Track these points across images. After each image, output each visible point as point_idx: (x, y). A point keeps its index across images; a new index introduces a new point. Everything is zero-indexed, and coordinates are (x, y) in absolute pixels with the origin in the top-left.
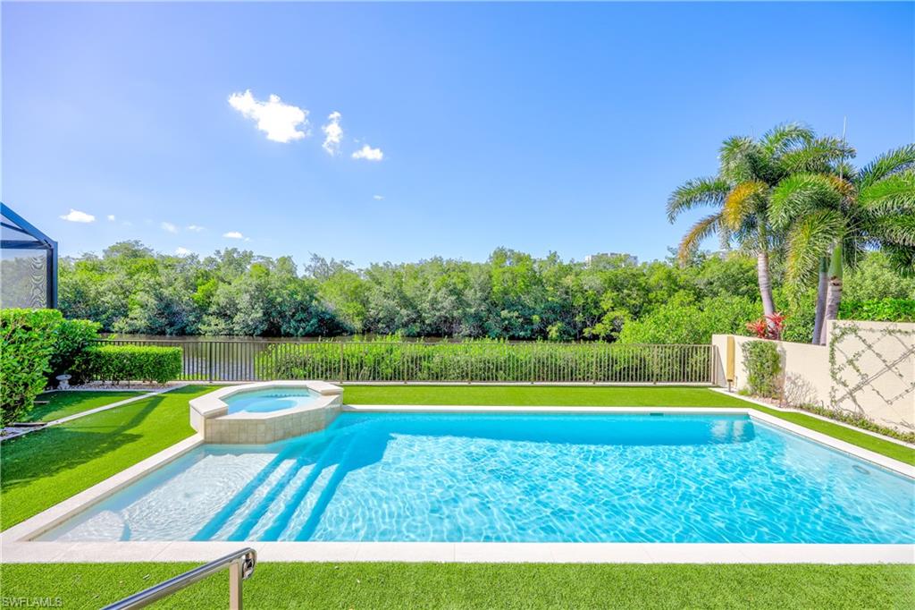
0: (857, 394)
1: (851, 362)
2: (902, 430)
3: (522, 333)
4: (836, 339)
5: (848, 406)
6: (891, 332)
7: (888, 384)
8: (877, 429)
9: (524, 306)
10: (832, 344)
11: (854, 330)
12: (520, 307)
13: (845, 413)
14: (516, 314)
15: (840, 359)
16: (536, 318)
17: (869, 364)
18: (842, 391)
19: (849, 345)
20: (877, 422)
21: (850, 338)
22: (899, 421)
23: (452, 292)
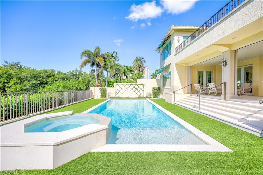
0: (118, 94)
1: (118, 89)
5: (117, 96)
7: (122, 91)
10: (115, 87)
11: (118, 84)
15: (116, 89)
17: (120, 89)
18: (116, 94)
20: (121, 97)
21: (117, 86)
22: (123, 96)
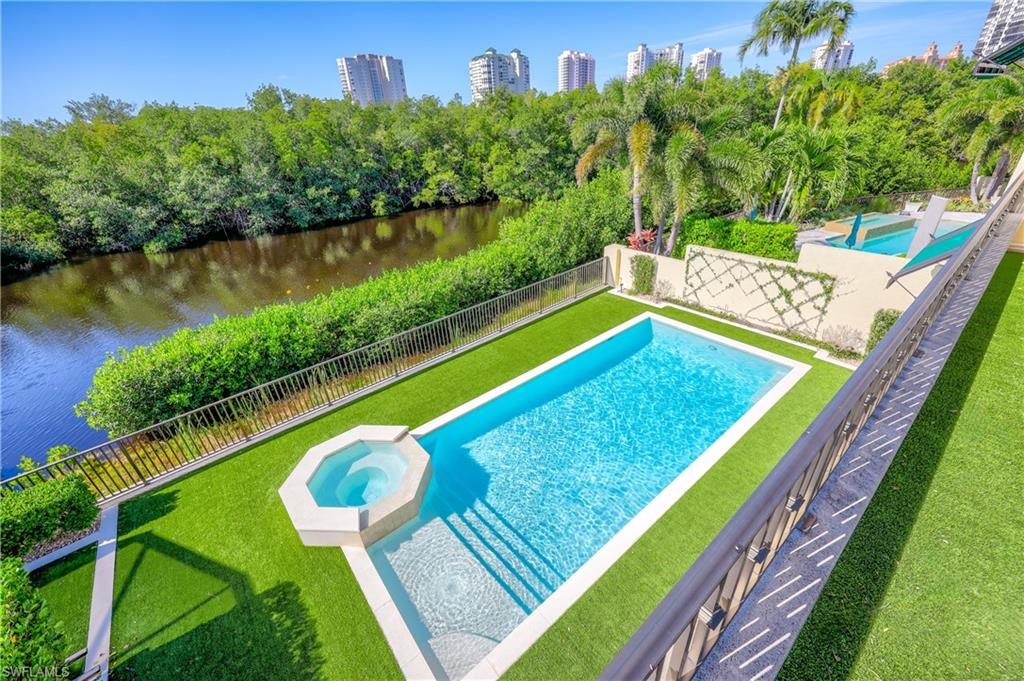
0: (698, 292)
1: (697, 273)
2: (718, 311)
3: (341, 215)
4: (692, 258)
5: (692, 299)
6: (721, 258)
7: (715, 287)
8: (706, 312)
9: (334, 177)
10: (688, 261)
11: (702, 254)
12: (329, 180)
13: (690, 302)
14: (327, 190)
15: (692, 271)
16: (354, 193)
17: (707, 275)
18: (690, 290)
19: (698, 263)
20: (707, 307)
21: (699, 258)
23: (219, 170)
